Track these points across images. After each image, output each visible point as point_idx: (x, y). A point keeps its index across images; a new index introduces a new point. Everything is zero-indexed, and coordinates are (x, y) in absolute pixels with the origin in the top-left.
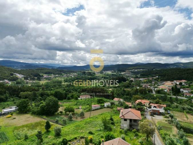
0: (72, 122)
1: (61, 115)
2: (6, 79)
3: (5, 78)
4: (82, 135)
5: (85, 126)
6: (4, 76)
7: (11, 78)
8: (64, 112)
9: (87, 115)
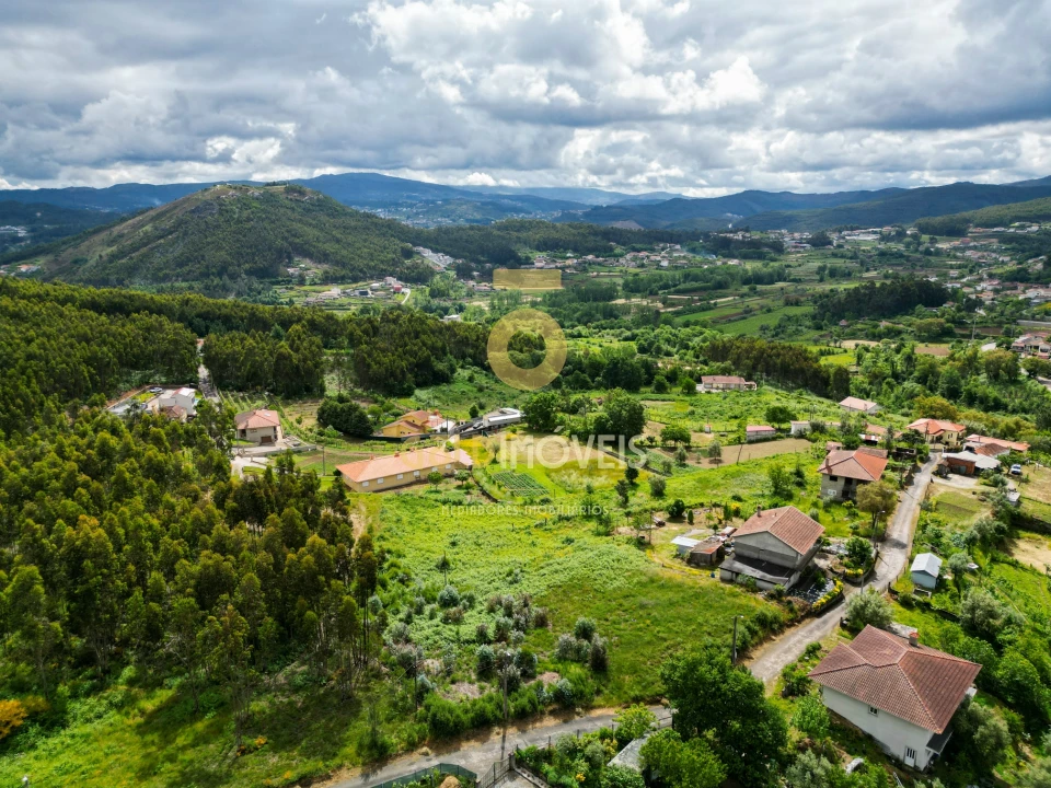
0: (687, 469)
1: (650, 447)
2: (391, 275)
3: (385, 270)
4: (714, 501)
5: (723, 482)
6: (382, 262)
7: (408, 268)
8: (658, 439)
9: (730, 454)
